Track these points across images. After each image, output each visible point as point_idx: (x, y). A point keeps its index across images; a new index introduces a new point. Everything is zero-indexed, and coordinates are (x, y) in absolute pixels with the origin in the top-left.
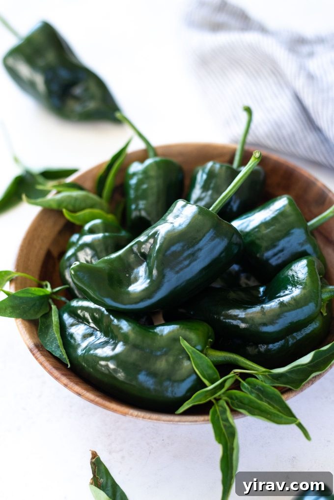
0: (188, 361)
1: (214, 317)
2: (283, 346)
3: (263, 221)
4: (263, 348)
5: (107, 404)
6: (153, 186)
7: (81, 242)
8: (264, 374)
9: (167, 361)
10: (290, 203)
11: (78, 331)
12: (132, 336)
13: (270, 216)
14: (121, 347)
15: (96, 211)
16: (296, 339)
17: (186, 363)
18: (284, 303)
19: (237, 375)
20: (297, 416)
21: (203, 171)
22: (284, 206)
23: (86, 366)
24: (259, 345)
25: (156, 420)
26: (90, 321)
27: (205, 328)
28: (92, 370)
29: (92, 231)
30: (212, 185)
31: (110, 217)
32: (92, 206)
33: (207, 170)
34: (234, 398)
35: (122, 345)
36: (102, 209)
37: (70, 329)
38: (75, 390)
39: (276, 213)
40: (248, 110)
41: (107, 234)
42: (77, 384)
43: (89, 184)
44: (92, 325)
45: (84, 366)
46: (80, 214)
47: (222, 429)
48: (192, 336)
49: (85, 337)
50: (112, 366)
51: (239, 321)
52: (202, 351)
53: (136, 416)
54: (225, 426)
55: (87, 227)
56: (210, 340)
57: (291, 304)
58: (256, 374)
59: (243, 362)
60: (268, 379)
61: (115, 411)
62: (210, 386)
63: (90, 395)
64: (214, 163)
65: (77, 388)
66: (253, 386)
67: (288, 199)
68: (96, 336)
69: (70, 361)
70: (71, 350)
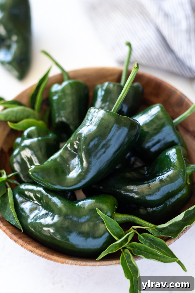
0: (103, 224)
1: (117, 191)
2: (163, 208)
3: (145, 123)
4: (150, 210)
5: (51, 257)
6: (69, 100)
7: (23, 145)
8: (153, 228)
9: (88, 225)
10: (162, 110)
11: (26, 206)
12: (64, 210)
13: (149, 119)
14: (57, 218)
15: (31, 120)
16: (171, 202)
17: (102, 226)
18: (163, 180)
19: (135, 230)
20: (177, 256)
21: (102, 90)
22: (158, 112)
23: (34, 231)
24: (148, 208)
25: (84, 265)
26: (34, 199)
27: (111, 200)
28: (38, 234)
29: (29, 136)
30: (109, 99)
31: (41, 123)
32: (28, 117)
33: (104, 88)
34: (135, 247)
35: (58, 217)
36: (35, 118)
37: (21, 205)
38: (28, 248)
39: (153, 117)
40: (129, 44)
41: (40, 138)
42: (29, 244)
43: (25, 101)
44: (36, 202)
45: (33, 231)
46: (20, 123)
47: (129, 269)
48: (104, 207)
49: (32, 210)
50: (52, 231)
51: (134, 194)
52: (111, 217)
53: (71, 264)
54: (130, 266)
55: (25, 133)
56: (115, 207)
57: (168, 181)
58: (148, 229)
59: (138, 221)
60: (156, 232)
61: (57, 261)
62: (118, 240)
63: (39, 251)
64: (109, 83)
65: (30, 247)
66: (147, 238)
67: (160, 107)
68: (39, 209)
69: (23, 228)
70: (23, 220)
